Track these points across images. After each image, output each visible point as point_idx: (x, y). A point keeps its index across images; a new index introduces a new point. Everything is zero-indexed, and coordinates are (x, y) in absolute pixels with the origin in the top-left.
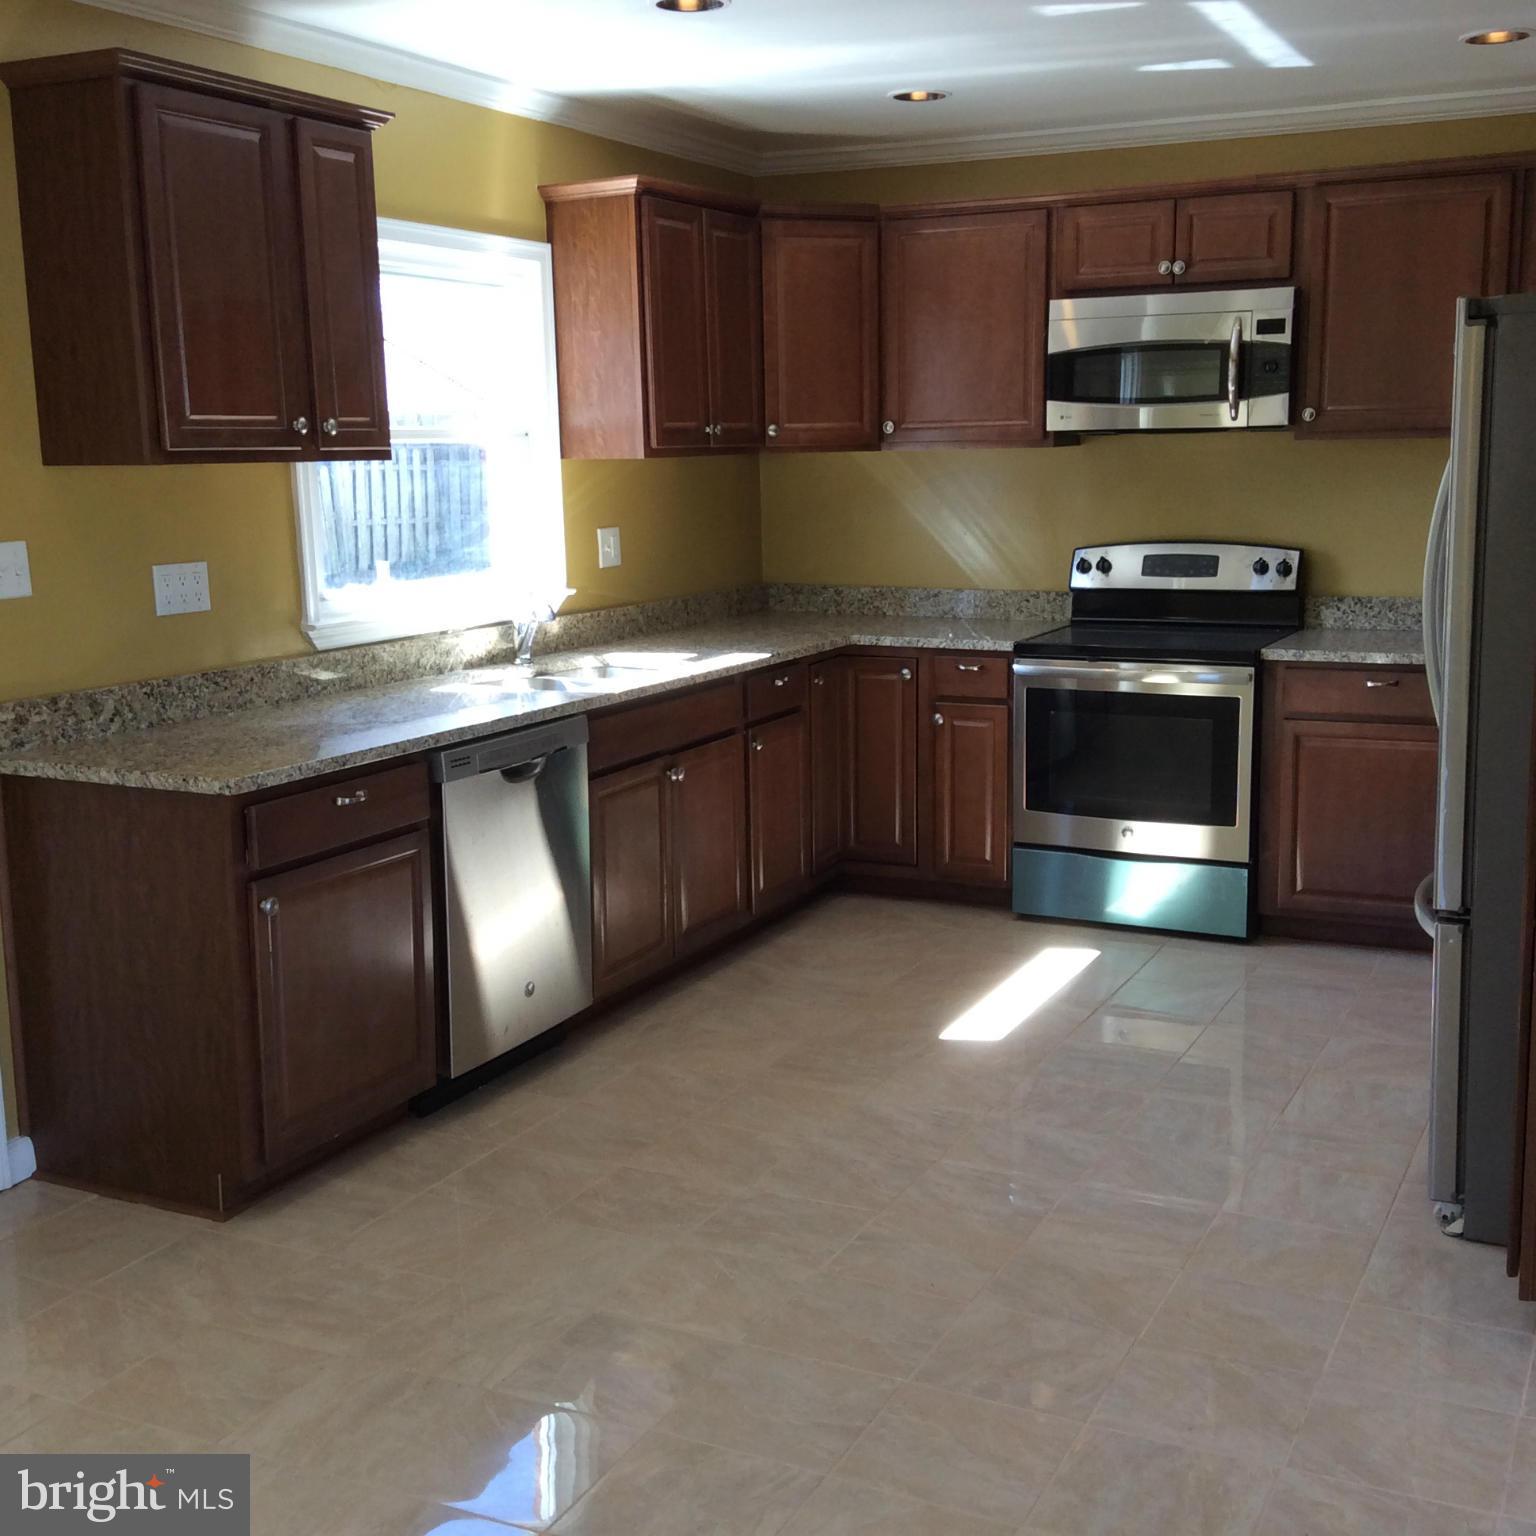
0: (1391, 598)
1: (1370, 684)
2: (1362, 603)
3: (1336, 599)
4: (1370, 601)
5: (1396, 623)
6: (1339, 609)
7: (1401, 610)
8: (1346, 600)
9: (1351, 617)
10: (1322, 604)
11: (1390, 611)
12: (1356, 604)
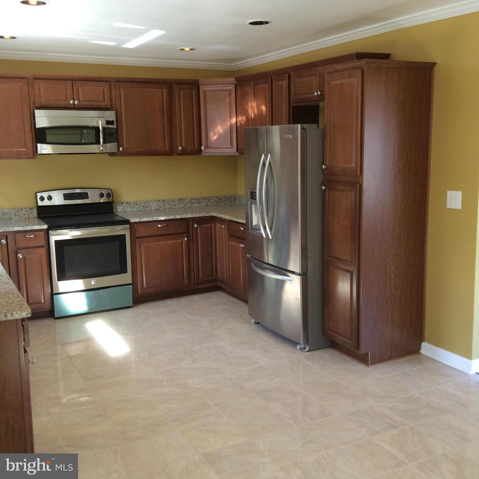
0: (136, 201)
1: (159, 226)
2: (128, 204)
3: (121, 203)
4: (130, 203)
5: (138, 209)
6: (122, 206)
7: (139, 205)
8: (124, 203)
9: (125, 208)
10: (117, 205)
11: (136, 205)
12: (127, 204)
